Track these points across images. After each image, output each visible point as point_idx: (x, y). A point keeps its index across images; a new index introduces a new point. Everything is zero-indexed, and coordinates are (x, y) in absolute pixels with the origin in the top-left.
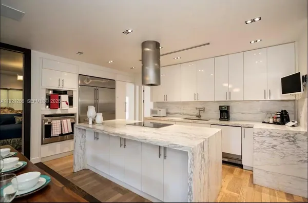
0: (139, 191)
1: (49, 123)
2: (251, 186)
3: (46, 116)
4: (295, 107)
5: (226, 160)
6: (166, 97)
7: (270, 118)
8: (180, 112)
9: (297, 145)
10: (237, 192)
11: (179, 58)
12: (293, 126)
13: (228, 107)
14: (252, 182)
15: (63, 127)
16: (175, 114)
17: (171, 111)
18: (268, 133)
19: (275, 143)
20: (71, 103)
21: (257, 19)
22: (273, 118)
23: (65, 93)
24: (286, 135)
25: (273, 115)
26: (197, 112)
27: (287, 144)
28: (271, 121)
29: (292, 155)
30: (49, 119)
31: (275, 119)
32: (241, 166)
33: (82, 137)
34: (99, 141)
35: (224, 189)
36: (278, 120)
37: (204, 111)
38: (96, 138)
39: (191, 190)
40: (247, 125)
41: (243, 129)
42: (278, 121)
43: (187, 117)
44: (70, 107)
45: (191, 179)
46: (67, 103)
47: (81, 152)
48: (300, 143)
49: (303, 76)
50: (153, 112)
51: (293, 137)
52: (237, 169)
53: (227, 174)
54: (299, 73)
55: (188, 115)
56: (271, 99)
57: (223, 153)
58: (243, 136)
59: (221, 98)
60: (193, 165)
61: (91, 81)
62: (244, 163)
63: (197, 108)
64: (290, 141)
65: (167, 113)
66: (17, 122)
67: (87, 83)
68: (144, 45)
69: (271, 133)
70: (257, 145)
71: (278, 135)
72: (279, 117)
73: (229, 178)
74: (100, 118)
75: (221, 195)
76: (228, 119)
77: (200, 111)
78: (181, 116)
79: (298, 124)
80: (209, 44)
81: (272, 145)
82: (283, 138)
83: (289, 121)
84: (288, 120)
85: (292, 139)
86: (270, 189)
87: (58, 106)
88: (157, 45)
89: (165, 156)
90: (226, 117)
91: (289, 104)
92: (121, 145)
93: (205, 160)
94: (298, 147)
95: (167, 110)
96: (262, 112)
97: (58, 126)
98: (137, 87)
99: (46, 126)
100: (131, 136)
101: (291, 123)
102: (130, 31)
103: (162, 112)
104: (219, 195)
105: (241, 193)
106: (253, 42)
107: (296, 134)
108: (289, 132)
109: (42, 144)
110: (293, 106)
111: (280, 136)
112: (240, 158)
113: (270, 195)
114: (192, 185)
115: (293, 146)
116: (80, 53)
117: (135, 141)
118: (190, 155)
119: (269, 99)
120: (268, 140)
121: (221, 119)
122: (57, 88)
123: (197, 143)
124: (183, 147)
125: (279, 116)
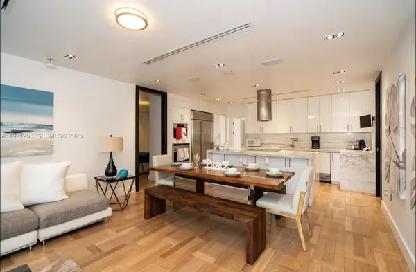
1: (176, 150)
3: (175, 145)
6: (262, 129)
7: (352, 145)
8: (273, 142)
9: (368, 161)
11: (278, 97)
12: (367, 150)
13: (319, 137)
15: (184, 155)
16: (269, 144)
17: (265, 142)
18: (350, 155)
19: (354, 161)
20: (187, 135)
22: (354, 145)
23: (184, 126)
24: (361, 156)
25: (355, 143)
26: (291, 142)
27: (362, 162)
28: (353, 147)
29: (365, 168)
30: (176, 148)
32: (330, 182)
36: (358, 147)
37: (297, 141)
40: (334, 151)
41: (331, 153)
44: (186, 138)
46: (185, 135)
48: (370, 160)
49: (372, 117)
50: (250, 142)
51: (366, 156)
52: (327, 185)
54: (370, 115)
56: (353, 131)
58: (331, 159)
59: (313, 130)
62: (332, 180)
63: (291, 139)
64: (364, 159)
65: (262, 144)
77: (293, 141)
78: (276, 146)
79: (371, 149)
80: (307, 91)
82: (359, 157)
84: (365, 147)
86: (351, 191)
87: (180, 137)
90: (317, 146)
91: (366, 135)
94: (369, 163)
95: (262, 140)
97: (181, 153)
98: (228, 119)
99: (175, 153)
103: (258, 142)
105: (332, 193)
106: (339, 90)
107: (368, 154)
108: (364, 154)
111: (357, 156)
112: (329, 176)
113: (351, 194)
115: (366, 162)
119: (351, 131)
120: (351, 160)
121: (313, 147)
125: (358, 144)
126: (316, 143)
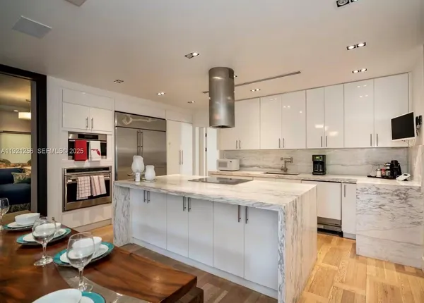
0: (211, 267)
1: (73, 180)
2: (353, 257)
3: (69, 171)
4: (408, 157)
5: (322, 227)
6: (239, 143)
7: (377, 170)
8: (258, 164)
9: (409, 203)
10: (336, 265)
11: (258, 90)
12: (406, 180)
13: (324, 156)
14: (355, 252)
15: (93, 187)
16: (252, 166)
17: (246, 163)
18: (375, 190)
19: (382, 202)
20: (103, 152)
21: (361, 45)
22: (381, 170)
23: (95, 137)
24: (396, 191)
25: (382, 167)
26: (282, 164)
27: (397, 203)
28: (379, 174)
29: (402, 216)
30: (73, 175)
31: (383, 172)
32: (341, 234)
33: (125, 199)
34: (151, 203)
35: (320, 262)
36: (387, 173)
37: (291, 162)
38: (147, 200)
39: (282, 258)
40: (348, 180)
41: (343, 185)
42: (387, 175)
43: (268, 170)
44: (102, 158)
45: (282, 245)
46: (98, 153)
47: (123, 219)
48: (412, 201)
49: (417, 118)
50: (221, 164)
51: (405, 194)
52: (336, 238)
53: (323, 244)
54: (413, 113)
55: (270, 168)
56: (379, 146)
57: (318, 218)
58: (343, 194)
59: (315, 145)
60: (284, 227)
61: (131, 120)
62: (344, 229)
63: (282, 159)
64: (401, 199)
65: (241, 166)
66: (16, 181)
67: (127, 123)
68: (212, 72)
69: (379, 189)
70: (361, 205)
71: (387, 191)
72: (388, 170)
73: (326, 249)
74: (150, 172)
75: (315, 269)
76: (324, 173)
77: (286, 162)
78: (260, 169)
79: (412, 177)
80: (299, 72)
81: (379, 204)
82: (392, 195)
83: (401, 174)
85: (403, 196)
86: (376, 260)
87: (86, 156)
88: (230, 73)
89: (247, 220)
90: (321, 170)
91: (401, 152)
92: (184, 208)
93: (297, 222)
94: (411, 206)
95: (241, 160)
96: (368, 163)
97: (86, 185)
98: (197, 129)
99: (69, 185)
100: (201, 195)
101: (402, 177)
102: (195, 54)
103: (234, 165)
104: (313, 269)
105: (341, 266)
106: (356, 72)
107: (408, 189)
108: (400, 188)
109: (64, 210)
110: (406, 155)
111: (388, 193)
112: (339, 224)
113: (376, 266)
114: (284, 252)
115: (405, 206)
116: (119, 81)
117: (208, 201)
118: (281, 215)
119: (376, 146)
120: (375, 198)
121: (315, 173)
122: (83, 130)
123: (289, 200)
124: (272, 205)
125: (388, 168)
126: (319, 165)
